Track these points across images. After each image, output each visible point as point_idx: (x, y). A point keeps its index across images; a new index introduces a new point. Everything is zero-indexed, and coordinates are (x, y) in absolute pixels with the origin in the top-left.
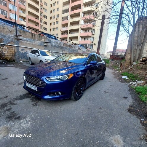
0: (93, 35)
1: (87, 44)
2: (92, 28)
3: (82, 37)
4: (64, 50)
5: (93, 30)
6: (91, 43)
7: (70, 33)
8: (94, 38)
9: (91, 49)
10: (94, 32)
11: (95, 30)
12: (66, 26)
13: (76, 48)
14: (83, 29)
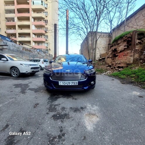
0: (47, 40)
1: (42, 49)
2: (45, 34)
3: (35, 42)
4: (24, 55)
5: (46, 36)
6: (46, 49)
7: (19, 36)
8: (48, 43)
9: (48, 54)
10: (48, 38)
11: (48, 36)
12: (12, 29)
13: (36, 53)
14: (35, 34)
